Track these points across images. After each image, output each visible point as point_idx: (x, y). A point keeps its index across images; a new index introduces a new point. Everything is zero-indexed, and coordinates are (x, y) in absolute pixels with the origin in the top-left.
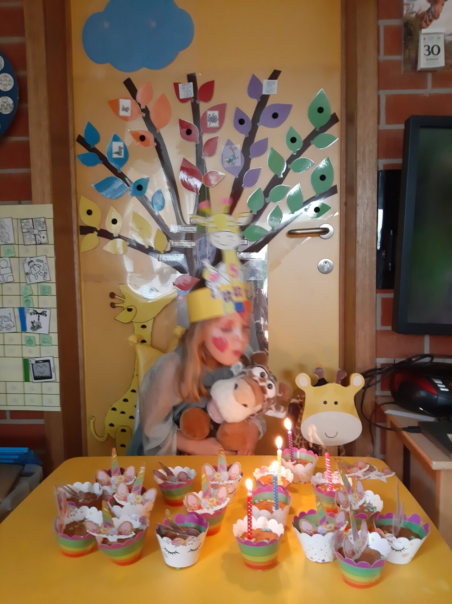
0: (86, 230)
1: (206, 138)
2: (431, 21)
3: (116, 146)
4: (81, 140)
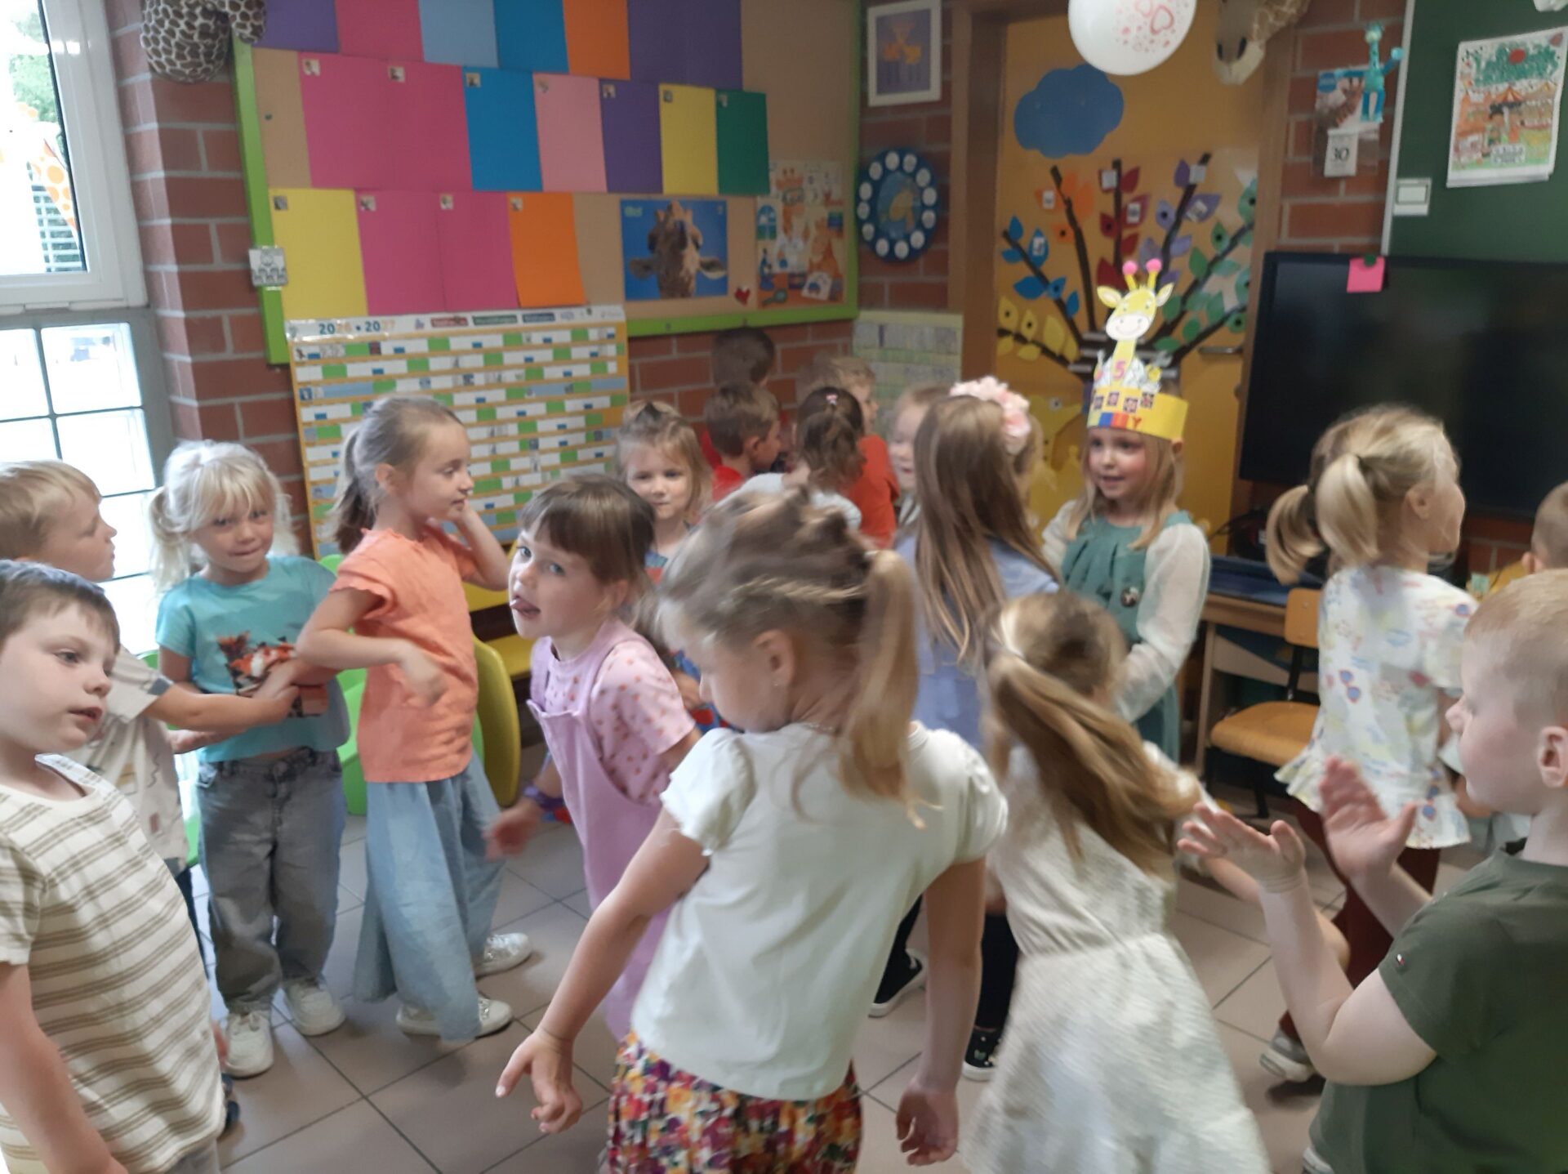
0: (1003, 333)
1: (1126, 233)
2: (1345, 116)
3: (1038, 242)
4: (1006, 235)
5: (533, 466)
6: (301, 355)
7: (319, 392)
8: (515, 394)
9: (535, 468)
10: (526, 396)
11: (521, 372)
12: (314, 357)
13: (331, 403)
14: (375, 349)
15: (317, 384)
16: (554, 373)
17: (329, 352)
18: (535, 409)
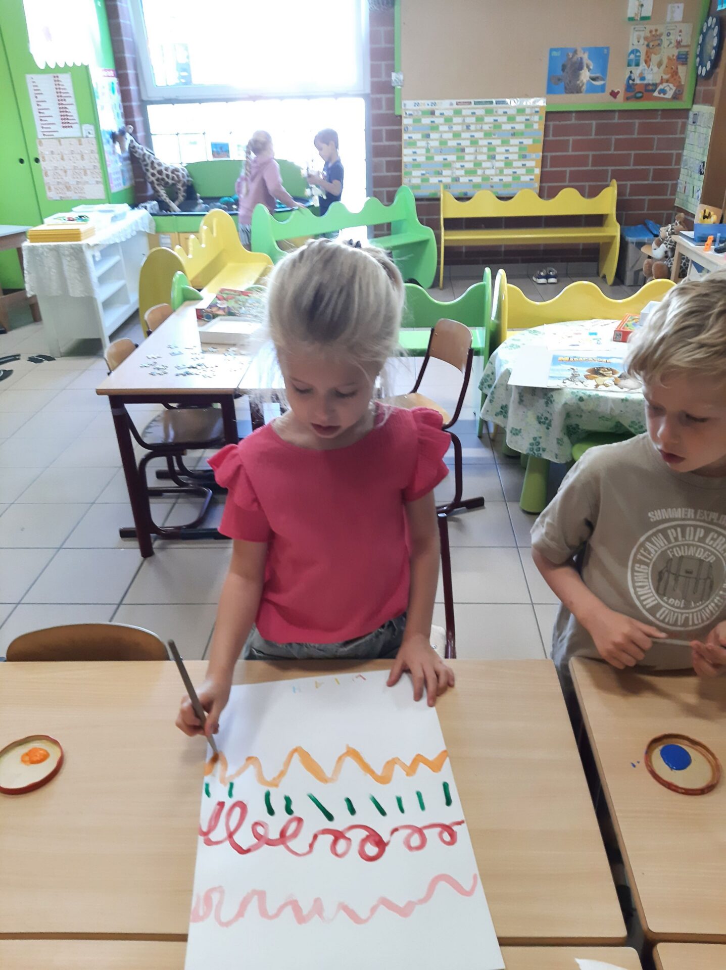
5: (492, 166)
6: (406, 114)
7: (411, 128)
8: (487, 135)
9: (493, 168)
10: (493, 136)
11: (491, 125)
12: (411, 115)
13: (414, 133)
14: (433, 113)
15: (410, 125)
16: (507, 127)
17: (416, 113)
18: (496, 142)
